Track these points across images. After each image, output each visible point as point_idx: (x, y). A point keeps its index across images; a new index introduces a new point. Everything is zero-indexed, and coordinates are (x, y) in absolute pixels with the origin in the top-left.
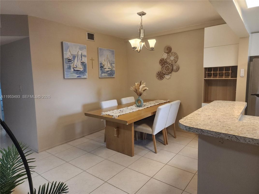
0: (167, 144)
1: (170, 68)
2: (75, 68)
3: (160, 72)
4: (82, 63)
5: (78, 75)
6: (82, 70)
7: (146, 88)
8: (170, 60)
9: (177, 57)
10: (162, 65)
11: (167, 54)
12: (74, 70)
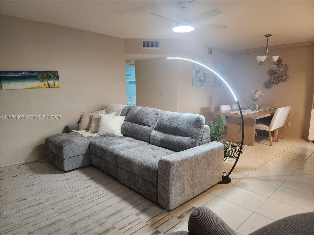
0: (278, 142)
1: (279, 78)
2: (200, 78)
3: (268, 82)
4: (204, 73)
5: (201, 84)
6: (203, 79)
7: (262, 95)
8: (280, 71)
9: (287, 69)
10: (271, 75)
11: (276, 66)
12: (199, 80)
